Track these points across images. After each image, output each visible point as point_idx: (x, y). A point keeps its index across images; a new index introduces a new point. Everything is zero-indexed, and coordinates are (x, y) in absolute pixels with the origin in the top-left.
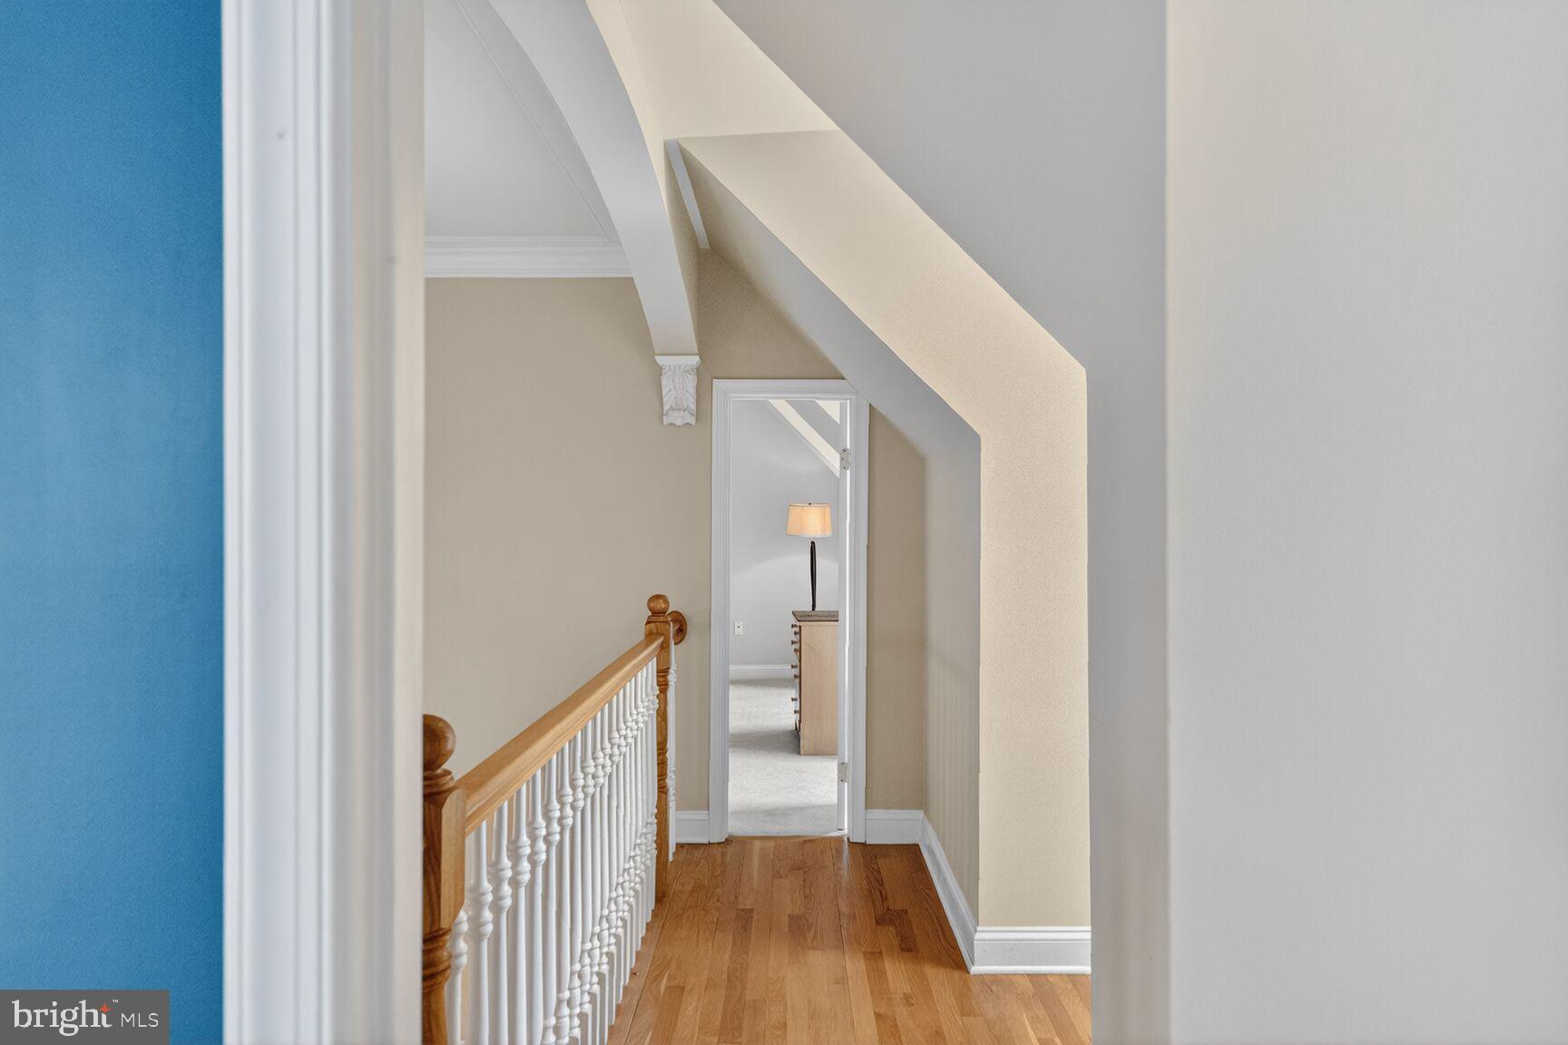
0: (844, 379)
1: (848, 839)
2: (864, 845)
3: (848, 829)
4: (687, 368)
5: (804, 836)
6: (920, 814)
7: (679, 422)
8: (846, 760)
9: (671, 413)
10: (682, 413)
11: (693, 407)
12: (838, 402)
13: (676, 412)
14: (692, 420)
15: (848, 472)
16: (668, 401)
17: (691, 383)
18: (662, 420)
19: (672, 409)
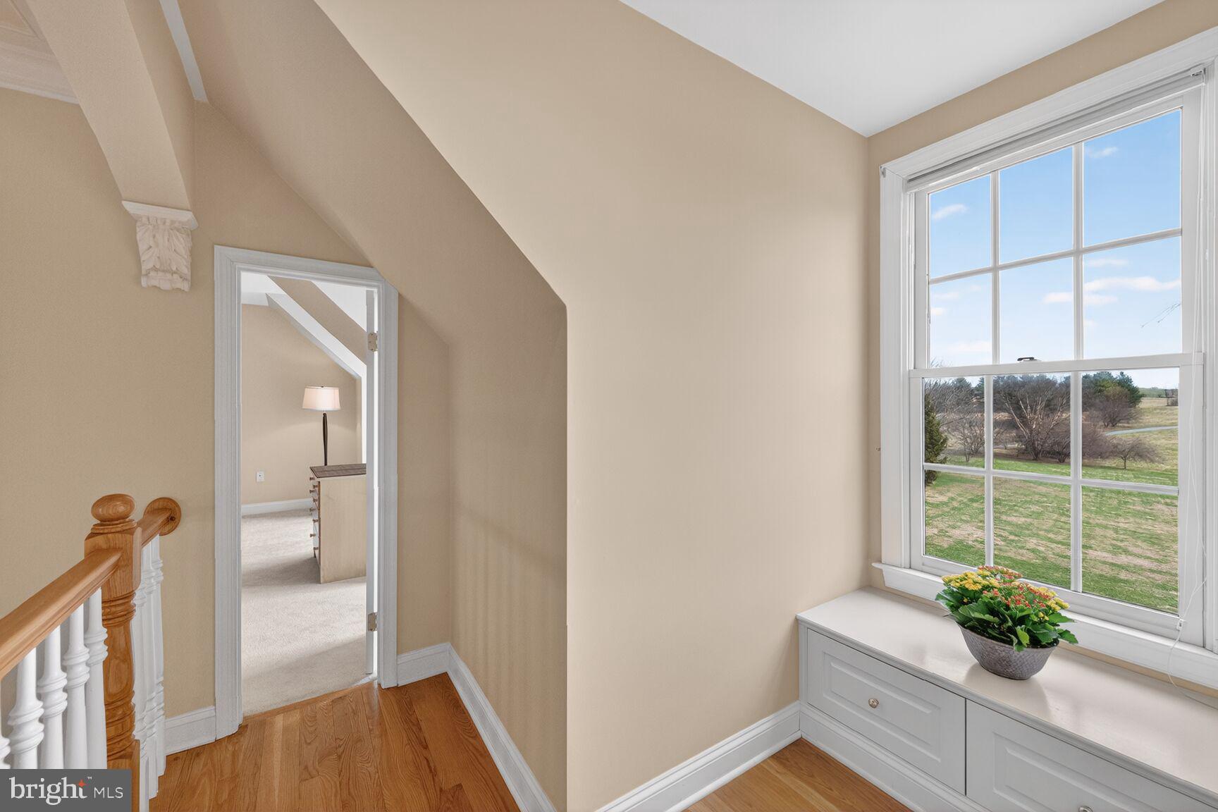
0: (372, 267)
1: (379, 685)
2: (397, 688)
3: (379, 672)
4: (177, 225)
5: (333, 693)
6: (448, 645)
7: (166, 286)
8: (375, 610)
9: (152, 274)
10: (169, 276)
11: (186, 271)
12: (365, 289)
13: (160, 274)
14: (185, 286)
15: (376, 354)
16: (148, 261)
17: (181, 244)
18: (140, 282)
19: (155, 269)
